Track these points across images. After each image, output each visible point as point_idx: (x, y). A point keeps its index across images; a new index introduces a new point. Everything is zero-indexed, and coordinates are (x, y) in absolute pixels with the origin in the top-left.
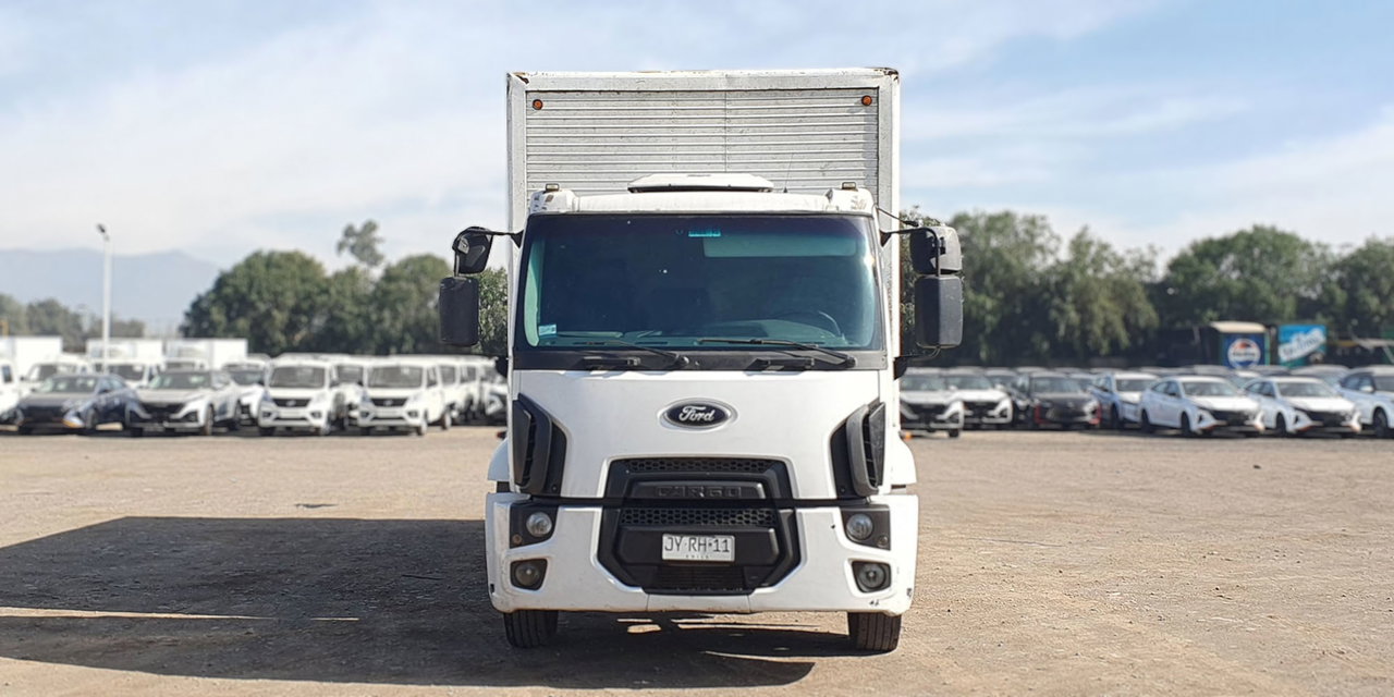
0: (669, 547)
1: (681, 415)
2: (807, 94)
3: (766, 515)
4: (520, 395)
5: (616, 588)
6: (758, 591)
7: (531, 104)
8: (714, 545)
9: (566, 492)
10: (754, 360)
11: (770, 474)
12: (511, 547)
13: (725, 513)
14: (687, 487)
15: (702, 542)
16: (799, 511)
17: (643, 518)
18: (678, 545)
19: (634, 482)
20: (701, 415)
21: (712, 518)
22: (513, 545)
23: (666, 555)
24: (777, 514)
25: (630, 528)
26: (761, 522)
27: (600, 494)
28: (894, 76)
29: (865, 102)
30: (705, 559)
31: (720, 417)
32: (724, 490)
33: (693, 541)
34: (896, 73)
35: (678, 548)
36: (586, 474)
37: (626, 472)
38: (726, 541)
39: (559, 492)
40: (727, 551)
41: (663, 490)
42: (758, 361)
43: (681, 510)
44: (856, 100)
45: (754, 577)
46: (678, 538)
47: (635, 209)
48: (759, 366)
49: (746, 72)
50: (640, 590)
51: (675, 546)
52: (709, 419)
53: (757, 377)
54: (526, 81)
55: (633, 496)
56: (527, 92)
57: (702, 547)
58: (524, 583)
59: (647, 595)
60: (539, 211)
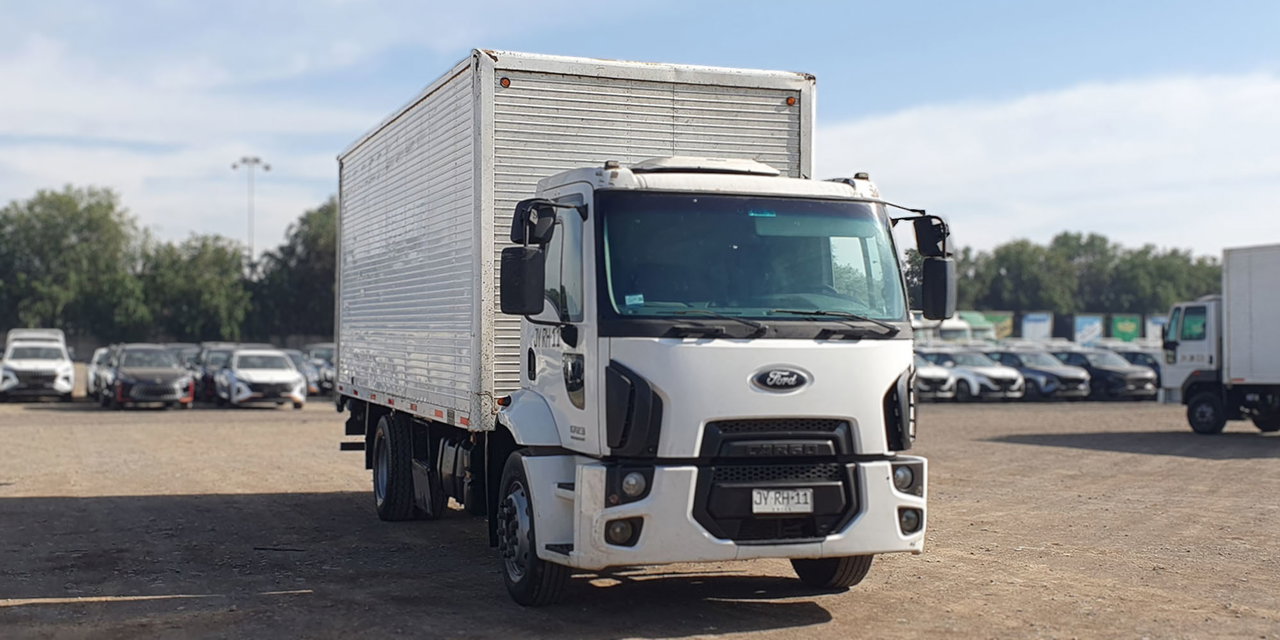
0: (758, 501)
1: (769, 380)
2: (742, 91)
3: (835, 470)
4: (612, 362)
5: (708, 540)
6: (830, 538)
7: (498, 81)
8: (796, 498)
9: (662, 453)
10: (820, 330)
11: (840, 432)
12: (606, 506)
13: (802, 468)
14: (773, 446)
15: (785, 495)
16: (862, 464)
17: (732, 475)
18: (766, 499)
19: (726, 441)
20: (785, 379)
21: (791, 474)
22: (608, 504)
23: (756, 509)
24: (845, 468)
25: (725, 485)
26: (830, 476)
27: (696, 454)
28: (812, 81)
29: (789, 102)
30: (788, 511)
31: (800, 382)
32: (804, 447)
33: (778, 495)
34: (814, 78)
35: (766, 502)
36: (682, 435)
37: (721, 433)
38: (805, 495)
39: (656, 452)
40: (806, 503)
41: (754, 449)
42: (824, 330)
43: (765, 467)
44: (782, 100)
45: (824, 526)
46: (765, 492)
47: (698, 188)
48: (825, 335)
49: (692, 67)
50: (731, 542)
51: (763, 500)
52: (793, 383)
53: (826, 345)
54: (495, 59)
55: (723, 454)
56: (496, 69)
57: (785, 501)
58: (618, 540)
59: (736, 547)
60: (606, 186)
